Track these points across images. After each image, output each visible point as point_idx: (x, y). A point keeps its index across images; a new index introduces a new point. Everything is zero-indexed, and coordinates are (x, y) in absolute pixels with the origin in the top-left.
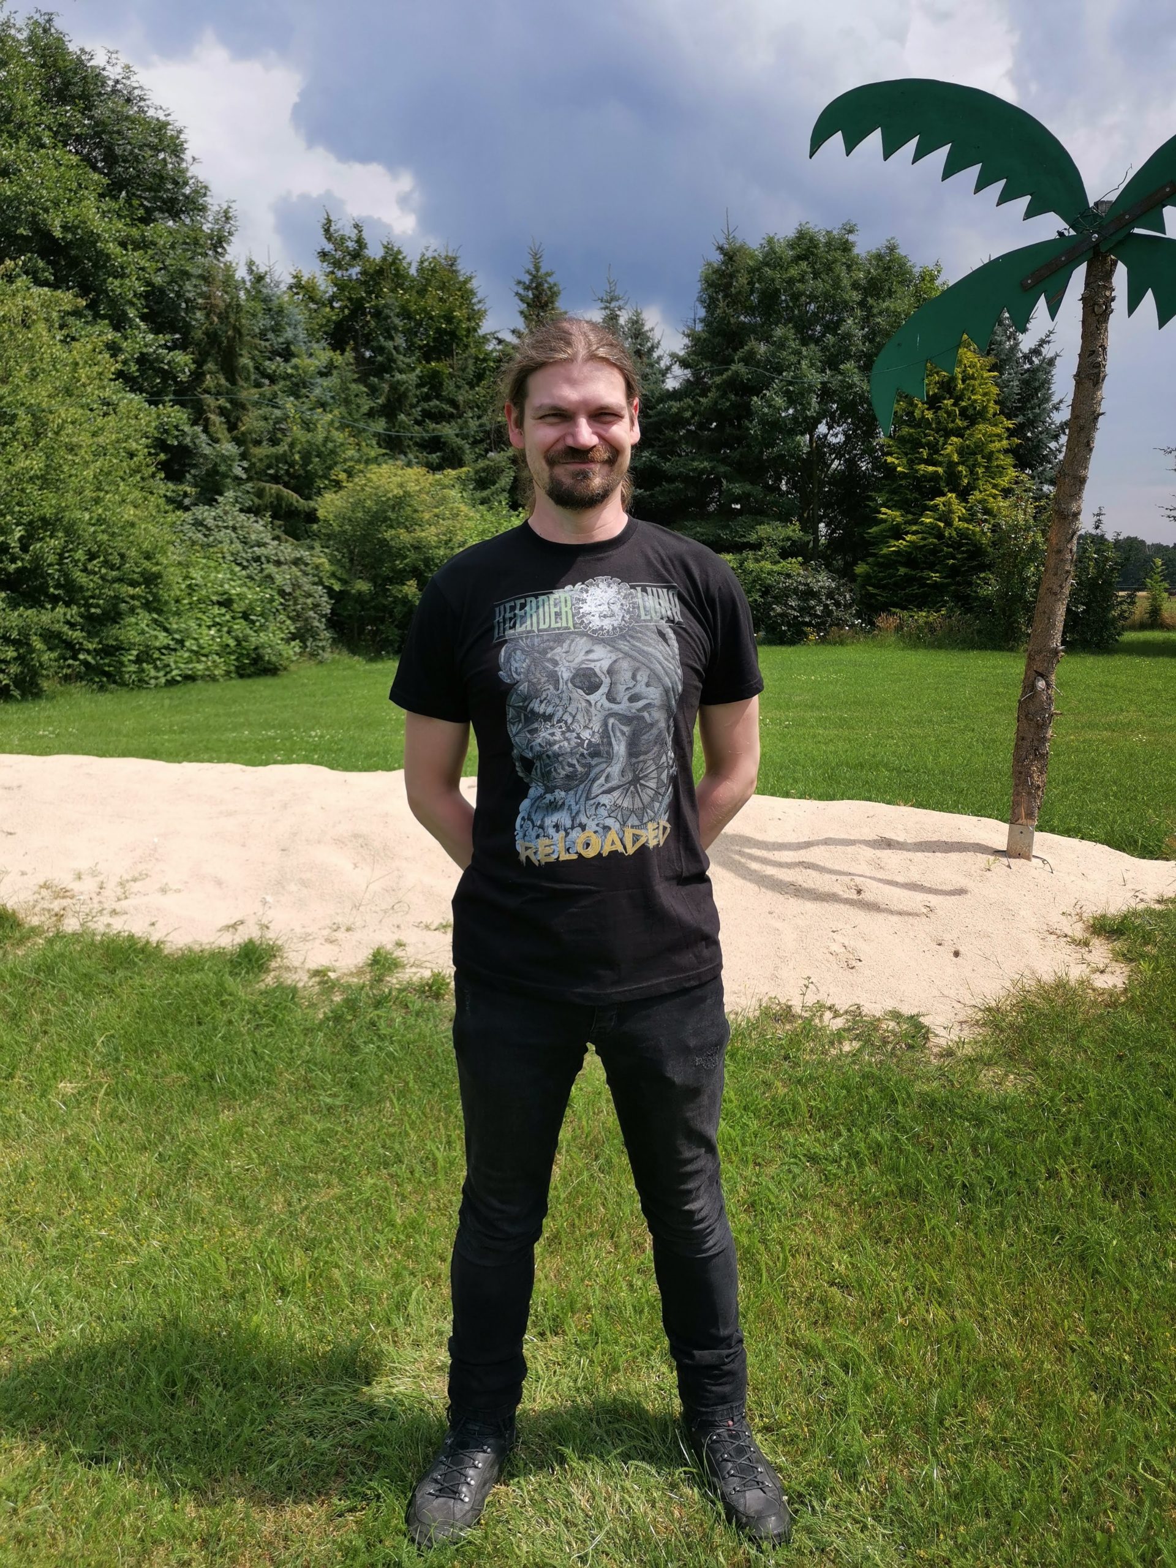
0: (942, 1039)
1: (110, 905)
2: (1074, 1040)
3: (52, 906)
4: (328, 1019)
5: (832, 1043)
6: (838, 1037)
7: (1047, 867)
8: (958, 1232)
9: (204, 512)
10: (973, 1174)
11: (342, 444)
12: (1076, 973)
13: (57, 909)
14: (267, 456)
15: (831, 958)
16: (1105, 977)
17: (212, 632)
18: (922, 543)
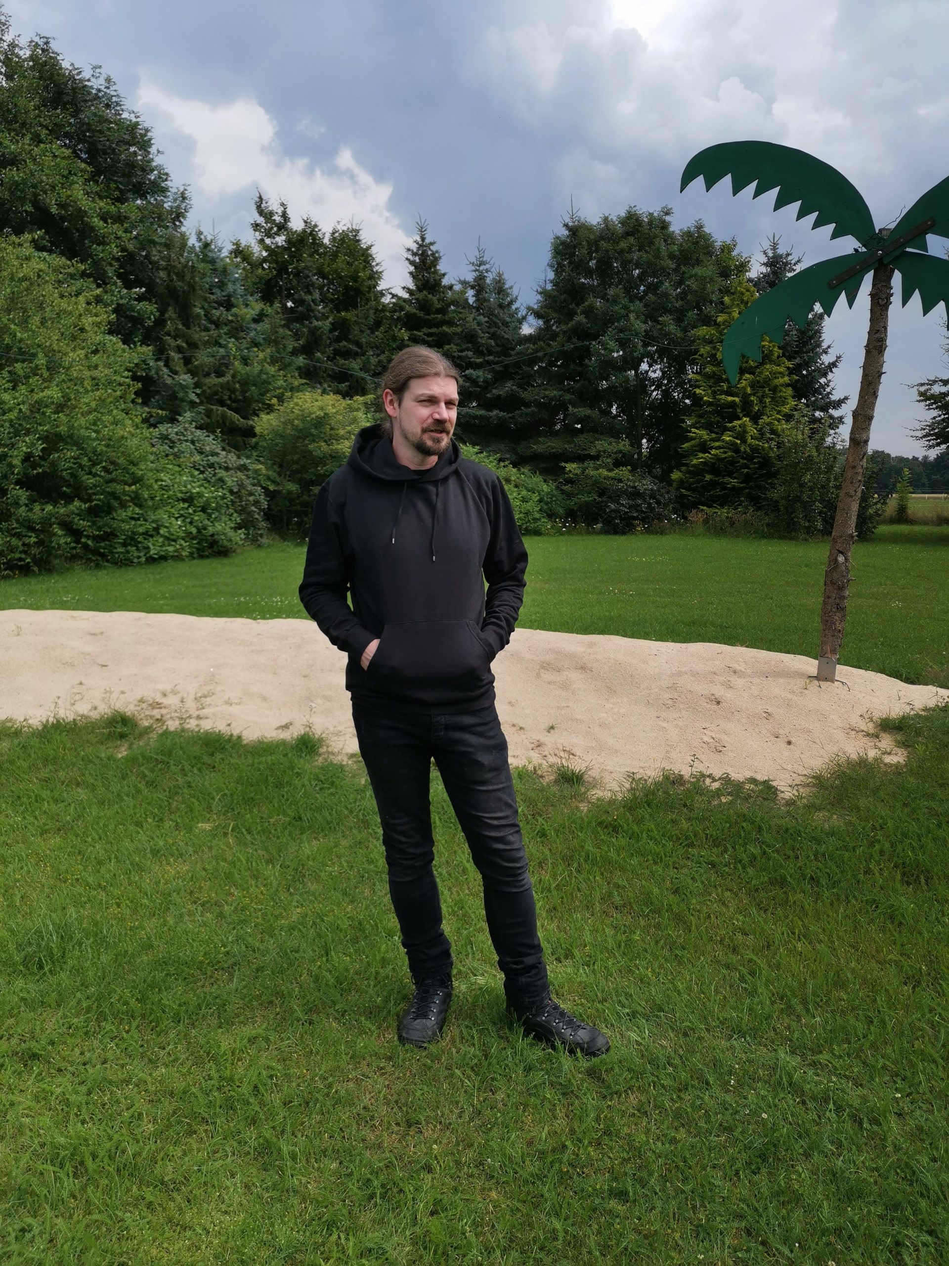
0: (788, 794)
2: (875, 791)
3: (152, 714)
5: (714, 797)
7: (845, 687)
9: (168, 429)
10: (817, 871)
11: (273, 376)
12: (872, 754)
13: (157, 716)
14: (215, 385)
15: (705, 745)
16: (891, 757)
17: (179, 523)
18: (724, 456)
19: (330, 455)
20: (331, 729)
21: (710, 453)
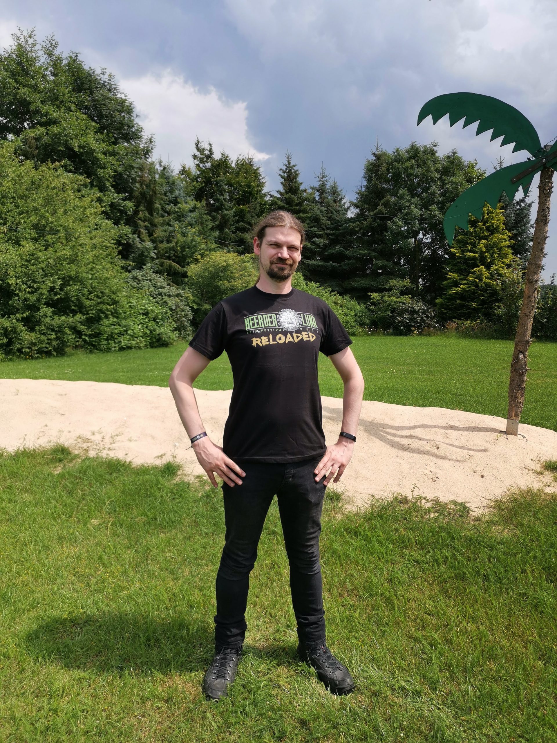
0: (476, 513)
1: (108, 446)
2: (535, 514)
3: (83, 446)
4: (204, 496)
5: (425, 513)
6: (428, 511)
7: (525, 439)
8: (481, 594)
9: (137, 273)
10: (488, 570)
11: (199, 243)
12: (537, 486)
13: (85, 448)
14: (166, 248)
15: (425, 477)
16: (550, 488)
17: (140, 327)
18: (468, 289)
19: (230, 289)
20: (189, 459)
21: (459, 287)
